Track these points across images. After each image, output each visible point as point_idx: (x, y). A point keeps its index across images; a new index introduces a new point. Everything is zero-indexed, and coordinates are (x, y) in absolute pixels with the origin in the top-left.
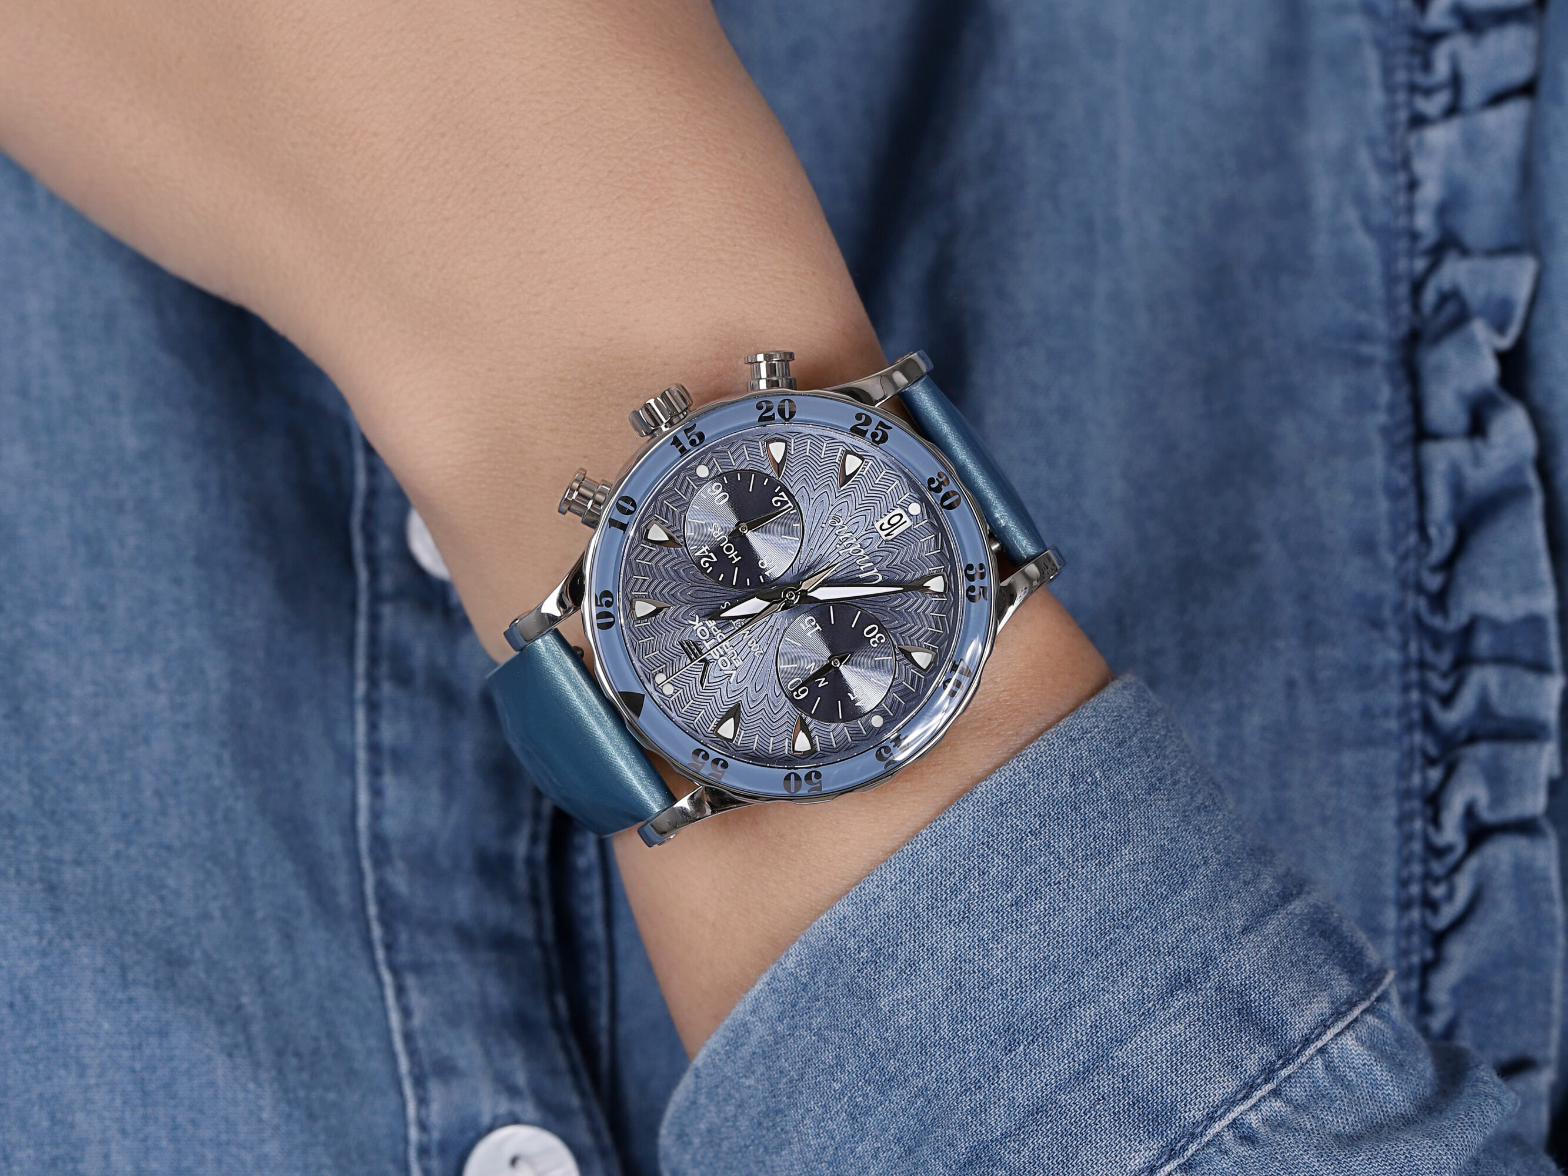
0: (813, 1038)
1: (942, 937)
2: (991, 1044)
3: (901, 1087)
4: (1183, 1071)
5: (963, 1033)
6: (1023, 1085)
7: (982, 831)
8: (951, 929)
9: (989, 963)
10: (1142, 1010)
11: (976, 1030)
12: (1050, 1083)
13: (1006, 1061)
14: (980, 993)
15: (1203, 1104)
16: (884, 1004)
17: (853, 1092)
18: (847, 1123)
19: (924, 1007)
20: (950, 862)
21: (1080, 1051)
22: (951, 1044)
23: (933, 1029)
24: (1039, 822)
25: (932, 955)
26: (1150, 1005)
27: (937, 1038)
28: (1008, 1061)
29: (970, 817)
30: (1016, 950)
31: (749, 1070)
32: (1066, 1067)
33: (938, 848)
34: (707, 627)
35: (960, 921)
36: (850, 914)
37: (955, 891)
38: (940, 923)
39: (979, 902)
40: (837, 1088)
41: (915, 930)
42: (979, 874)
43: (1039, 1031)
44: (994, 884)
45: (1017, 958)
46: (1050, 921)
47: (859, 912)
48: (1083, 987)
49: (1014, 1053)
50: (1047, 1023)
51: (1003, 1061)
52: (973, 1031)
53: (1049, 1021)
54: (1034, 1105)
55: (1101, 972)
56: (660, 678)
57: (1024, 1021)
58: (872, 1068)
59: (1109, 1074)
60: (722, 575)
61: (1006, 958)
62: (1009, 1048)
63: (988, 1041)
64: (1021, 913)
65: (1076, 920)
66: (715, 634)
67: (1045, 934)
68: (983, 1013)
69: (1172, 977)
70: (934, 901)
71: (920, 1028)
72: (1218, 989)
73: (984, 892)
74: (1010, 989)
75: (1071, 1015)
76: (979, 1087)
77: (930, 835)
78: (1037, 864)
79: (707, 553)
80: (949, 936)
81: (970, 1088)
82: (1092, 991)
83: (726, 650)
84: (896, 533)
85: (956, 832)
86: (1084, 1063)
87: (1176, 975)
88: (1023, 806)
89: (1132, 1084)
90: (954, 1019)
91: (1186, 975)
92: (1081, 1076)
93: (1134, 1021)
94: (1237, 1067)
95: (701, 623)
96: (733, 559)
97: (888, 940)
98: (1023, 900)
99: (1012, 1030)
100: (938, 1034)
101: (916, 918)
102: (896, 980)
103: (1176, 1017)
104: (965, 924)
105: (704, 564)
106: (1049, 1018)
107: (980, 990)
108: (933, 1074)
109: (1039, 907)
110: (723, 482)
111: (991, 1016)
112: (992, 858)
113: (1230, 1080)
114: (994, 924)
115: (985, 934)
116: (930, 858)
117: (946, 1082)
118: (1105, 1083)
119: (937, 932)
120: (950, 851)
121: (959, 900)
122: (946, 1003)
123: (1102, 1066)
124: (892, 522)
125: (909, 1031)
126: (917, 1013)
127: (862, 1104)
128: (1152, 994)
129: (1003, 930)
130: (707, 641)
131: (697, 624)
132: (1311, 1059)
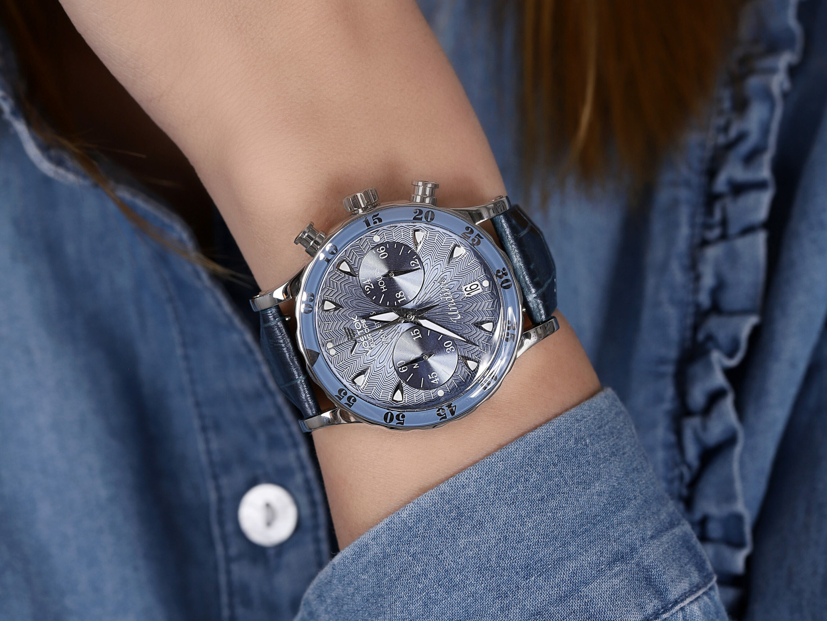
1: (500, 511)
2: (516, 574)
3: (460, 591)
4: (616, 605)
5: (503, 565)
6: (531, 599)
7: (528, 458)
8: (505, 507)
9: (523, 529)
10: (599, 569)
12: (546, 600)
14: (516, 545)
16: (462, 542)
17: (430, 590)
19: (484, 547)
20: (509, 471)
21: (563, 585)
22: (495, 570)
23: (487, 560)
24: (557, 459)
26: (603, 567)
27: (488, 565)
28: (525, 584)
29: (522, 450)
31: (365, 570)
32: (555, 592)
34: (361, 323)
35: (511, 504)
37: (510, 487)
38: (500, 503)
39: (522, 496)
41: (485, 505)
42: (524, 481)
44: (531, 488)
45: (538, 529)
46: (557, 513)
48: (569, 551)
49: (528, 580)
50: (549, 567)
51: (521, 583)
52: (508, 565)
53: (551, 565)
54: (535, 610)
55: (580, 544)
56: (330, 345)
57: (536, 564)
58: (445, 578)
59: (578, 600)
60: (375, 297)
61: (533, 528)
62: (526, 577)
63: (515, 572)
64: (543, 505)
65: (570, 515)
66: (364, 327)
67: (554, 519)
68: (516, 556)
69: (615, 554)
70: (498, 490)
71: (479, 559)
72: (638, 565)
73: (525, 491)
74: (532, 545)
77: (500, 455)
78: (554, 481)
79: (369, 283)
80: (504, 511)
81: (502, 596)
82: (574, 553)
83: (368, 338)
84: (473, 294)
86: (565, 592)
87: (617, 553)
88: (550, 449)
89: (589, 607)
90: (499, 557)
91: (621, 555)
92: (562, 599)
93: (594, 574)
94: (643, 608)
95: (358, 320)
96: (382, 289)
97: (468, 509)
98: (545, 498)
99: (530, 567)
100: (489, 564)
101: (486, 499)
102: (470, 531)
103: (616, 575)
104: (513, 505)
105: (367, 289)
106: (550, 564)
107: (516, 543)
108: (483, 585)
109: (553, 504)
110: (386, 247)
111: (519, 558)
112: (532, 473)
113: (639, 614)
114: (529, 509)
115: (523, 513)
116: (499, 468)
117: (489, 591)
118: (576, 604)
120: (509, 466)
121: (512, 493)
122: (496, 547)
123: (575, 595)
124: (472, 288)
125: (473, 560)
126: (479, 551)
128: (604, 561)
129: (533, 513)
130: (359, 330)
131: (356, 320)
132: (677, 612)
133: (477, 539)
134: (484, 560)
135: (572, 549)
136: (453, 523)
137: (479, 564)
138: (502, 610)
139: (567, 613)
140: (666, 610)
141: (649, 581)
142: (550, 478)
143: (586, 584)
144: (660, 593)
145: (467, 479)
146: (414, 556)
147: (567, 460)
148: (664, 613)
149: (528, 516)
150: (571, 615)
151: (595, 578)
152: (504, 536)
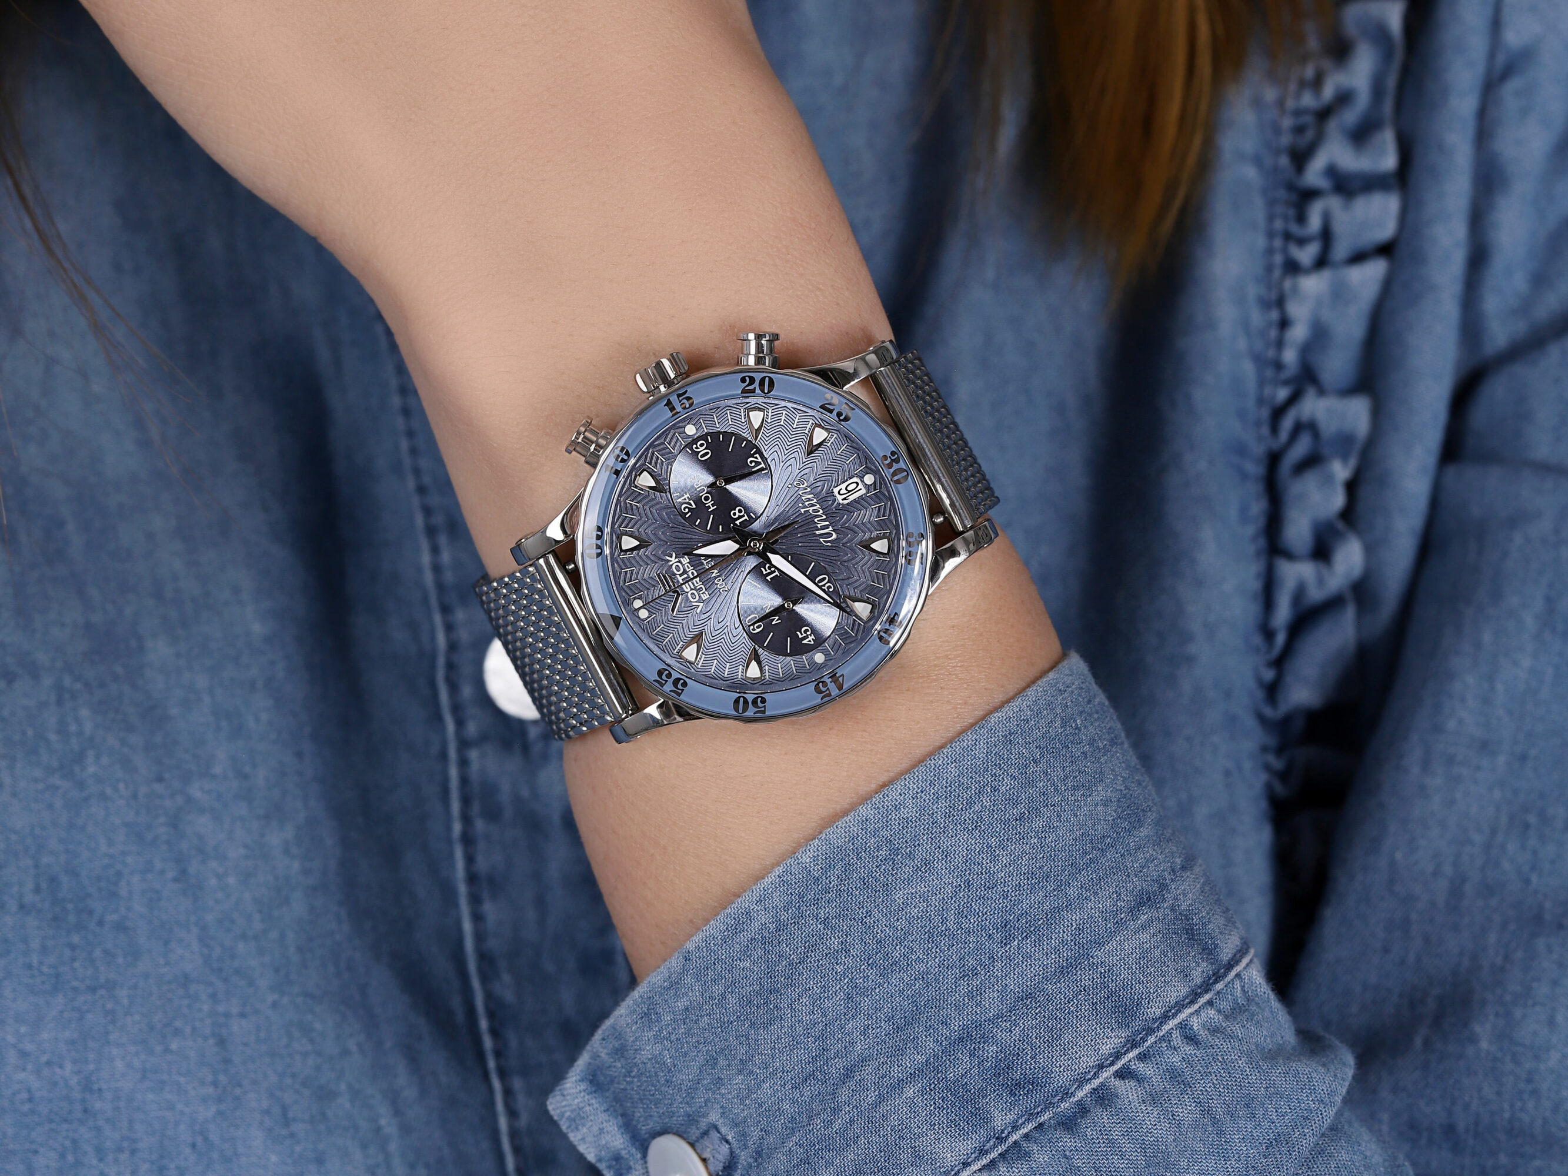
0: (819, 926)
2: (989, 938)
3: (903, 971)
5: (967, 926)
6: (1015, 974)
8: (965, 835)
9: (995, 867)
11: (977, 925)
12: (1038, 974)
13: (1001, 953)
14: (986, 892)
15: (1162, 1003)
16: (899, 896)
17: (854, 974)
18: (842, 1003)
19: (934, 901)
21: (1064, 949)
22: (954, 935)
23: (941, 921)
25: (946, 856)
26: (1122, 916)
27: (943, 929)
30: (1018, 858)
32: (1053, 961)
33: (957, 765)
34: (681, 563)
35: (973, 829)
36: (872, 817)
37: (970, 803)
39: (990, 815)
40: (840, 970)
41: (933, 834)
43: (1032, 929)
44: (1002, 801)
46: (1046, 837)
47: (880, 816)
49: (1009, 946)
50: (1040, 923)
51: (998, 952)
52: (975, 925)
53: (1042, 921)
54: (1023, 992)
55: (1084, 884)
56: (638, 604)
57: (1019, 920)
58: (877, 953)
59: (1090, 970)
60: (699, 520)
61: (1009, 864)
62: (1004, 942)
63: (986, 935)
66: (688, 570)
67: (1041, 847)
68: (986, 910)
69: (1138, 895)
70: (951, 810)
71: (929, 920)
72: (1173, 910)
73: (994, 806)
74: (1011, 891)
75: (1060, 918)
76: (976, 974)
77: (950, 753)
79: (688, 500)
81: (968, 975)
83: (696, 585)
84: (851, 498)
85: (973, 753)
86: (1067, 960)
89: (1108, 980)
90: (959, 914)
91: (1147, 896)
92: (1064, 971)
93: (1110, 928)
94: (1187, 976)
95: (677, 560)
96: (709, 507)
97: (906, 841)
98: (1025, 816)
99: (1009, 926)
100: (945, 925)
101: (933, 824)
103: (1143, 927)
104: (977, 831)
105: (684, 510)
107: (985, 890)
108: (937, 960)
109: (1038, 823)
110: (707, 442)
111: (992, 913)
112: (1003, 778)
113: (1182, 985)
114: (1001, 834)
115: (993, 842)
116: (950, 773)
117: (947, 968)
118: (1086, 977)
119: (952, 837)
120: (966, 768)
122: (954, 899)
123: (1083, 962)
124: (849, 488)
125: (919, 921)
126: (927, 907)
127: (861, 985)
128: (1124, 907)
129: (1008, 840)
130: (681, 575)
131: (673, 560)
132: (1232, 980)
133: (922, 888)
134: (937, 920)
135: (1072, 892)
136: (884, 867)
137: (929, 927)
138: (970, 995)
139: (1074, 992)
140: (1218, 977)
141: (1191, 934)
142: (1031, 784)
143: (1100, 944)
144: (1209, 951)
145: (901, 795)
146: (825, 922)
147: (1053, 752)
148: (1216, 982)
149: (1001, 846)
150: (1080, 994)
151: (1112, 934)
152: (965, 881)
